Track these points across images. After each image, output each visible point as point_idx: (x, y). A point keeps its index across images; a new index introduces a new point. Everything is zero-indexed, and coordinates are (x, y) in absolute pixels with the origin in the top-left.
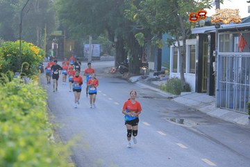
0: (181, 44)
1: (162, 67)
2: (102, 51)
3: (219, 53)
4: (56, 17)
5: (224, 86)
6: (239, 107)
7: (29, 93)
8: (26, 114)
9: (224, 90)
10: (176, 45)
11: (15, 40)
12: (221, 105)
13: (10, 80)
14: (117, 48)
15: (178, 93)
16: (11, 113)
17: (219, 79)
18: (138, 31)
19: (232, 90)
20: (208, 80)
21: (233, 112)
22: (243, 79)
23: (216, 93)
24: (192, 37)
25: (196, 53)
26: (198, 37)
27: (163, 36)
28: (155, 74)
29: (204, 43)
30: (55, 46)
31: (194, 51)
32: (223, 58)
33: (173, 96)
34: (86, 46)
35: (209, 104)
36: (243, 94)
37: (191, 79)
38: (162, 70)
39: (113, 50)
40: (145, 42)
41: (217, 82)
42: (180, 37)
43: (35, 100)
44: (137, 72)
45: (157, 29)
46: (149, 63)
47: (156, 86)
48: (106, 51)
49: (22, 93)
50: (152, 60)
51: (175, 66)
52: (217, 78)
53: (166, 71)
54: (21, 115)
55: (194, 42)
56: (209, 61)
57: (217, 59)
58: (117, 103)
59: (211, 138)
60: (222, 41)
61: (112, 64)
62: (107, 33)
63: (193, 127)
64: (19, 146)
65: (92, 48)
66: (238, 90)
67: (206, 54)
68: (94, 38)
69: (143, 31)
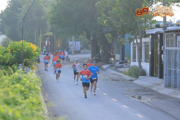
0: (139, 41)
1: (125, 58)
2: (82, 46)
3: (166, 48)
4: (48, 23)
5: (170, 72)
7: (28, 82)
9: (170, 75)
10: (135, 42)
12: (168, 86)
14: (92, 44)
15: (137, 77)
17: (166, 67)
18: (107, 32)
19: (176, 75)
20: (159, 67)
21: (177, 91)
23: (164, 76)
24: (146, 36)
25: (150, 48)
26: (150, 36)
27: (126, 35)
28: (120, 63)
29: (155, 40)
30: (48, 43)
31: (148, 46)
32: (169, 52)
33: (133, 79)
34: (70, 43)
35: (159, 85)
37: (146, 66)
38: (125, 60)
39: (90, 45)
40: (113, 40)
42: (138, 37)
44: (107, 62)
45: (121, 30)
46: (116, 55)
47: (121, 72)
48: (84, 47)
50: (118, 53)
51: (134, 57)
52: (165, 66)
53: (128, 61)
55: (148, 40)
56: (159, 53)
57: (165, 52)
59: (161, 110)
60: (168, 39)
61: (89, 56)
62: (85, 33)
63: (148, 102)
65: (75, 44)
67: (157, 48)
68: (76, 37)
69: (111, 33)
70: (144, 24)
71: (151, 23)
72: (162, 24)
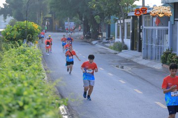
0: (122, 22)
1: (111, 35)
3: (144, 27)
4: (48, 7)
5: (147, 46)
6: (156, 58)
7: (32, 53)
8: (29, 66)
9: (147, 49)
10: (119, 22)
11: (23, 21)
12: (146, 58)
13: (20, 45)
14: (84, 24)
15: (120, 50)
16: (20, 65)
18: (96, 15)
19: (152, 49)
20: (138, 42)
21: (153, 62)
22: (159, 42)
23: (143, 50)
24: (128, 17)
25: (131, 27)
26: (132, 18)
27: (111, 17)
28: (106, 40)
29: (135, 21)
30: (48, 23)
31: (129, 26)
32: (147, 30)
33: (117, 52)
34: (66, 23)
35: (138, 57)
36: (158, 51)
37: (128, 42)
38: (111, 37)
39: (82, 25)
40: (101, 21)
41: (143, 44)
42: (121, 18)
43: (35, 57)
44: (96, 38)
45: (108, 13)
46: (103, 33)
47: (107, 47)
49: (27, 53)
50: (105, 31)
51: (118, 35)
52: (143, 42)
53: (113, 38)
54: (26, 66)
55: (130, 21)
56: (138, 32)
57: (143, 31)
58: (84, 57)
60: (146, 20)
61: (81, 33)
62: (78, 15)
64: (24, 86)
65: (69, 24)
66: (156, 49)
68: (71, 19)
69: (99, 15)
70: (126, 8)
71: (132, 7)
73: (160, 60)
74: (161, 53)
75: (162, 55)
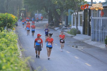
0: (76, 14)
1: (68, 24)
4: (23, 2)
5: (95, 32)
6: (101, 40)
10: (74, 14)
12: (94, 40)
14: (49, 15)
15: (75, 35)
18: (58, 8)
19: (98, 33)
20: (88, 29)
21: (99, 43)
23: (91, 34)
24: (81, 11)
26: (83, 11)
27: (69, 10)
28: (65, 27)
29: (86, 13)
30: (22, 15)
31: (82, 17)
32: (94, 20)
33: (73, 36)
34: (36, 15)
35: (88, 39)
36: (103, 35)
37: (81, 28)
39: (47, 16)
40: (61, 13)
41: (92, 30)
42: (76, 11)
44: (58, 26)
45: (66, 7)
46: (63, 22)
47: (66, 32)
48: (44, 16)
50: (64, 20)
51: (74, 23)
52: (92, 28)
53: (70, 25)
55: (82, 13)
56: (88, 21)
57: (92, 20)
59: (89, 54)
60: (93, 12)
61: (47, 22)
62: (45, 9)
63: (82, 49)
65: (38, 15)
66: (101, 34)
67: (87, 18)
68: (39, 11)
69: (60, 8)
70: (79, 4)
71: (84, 3)
72: (90, 4)
73: (104, 42)
74: (104, 37)
75: (106, 38)
